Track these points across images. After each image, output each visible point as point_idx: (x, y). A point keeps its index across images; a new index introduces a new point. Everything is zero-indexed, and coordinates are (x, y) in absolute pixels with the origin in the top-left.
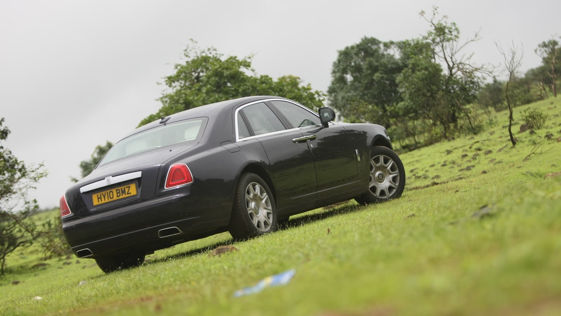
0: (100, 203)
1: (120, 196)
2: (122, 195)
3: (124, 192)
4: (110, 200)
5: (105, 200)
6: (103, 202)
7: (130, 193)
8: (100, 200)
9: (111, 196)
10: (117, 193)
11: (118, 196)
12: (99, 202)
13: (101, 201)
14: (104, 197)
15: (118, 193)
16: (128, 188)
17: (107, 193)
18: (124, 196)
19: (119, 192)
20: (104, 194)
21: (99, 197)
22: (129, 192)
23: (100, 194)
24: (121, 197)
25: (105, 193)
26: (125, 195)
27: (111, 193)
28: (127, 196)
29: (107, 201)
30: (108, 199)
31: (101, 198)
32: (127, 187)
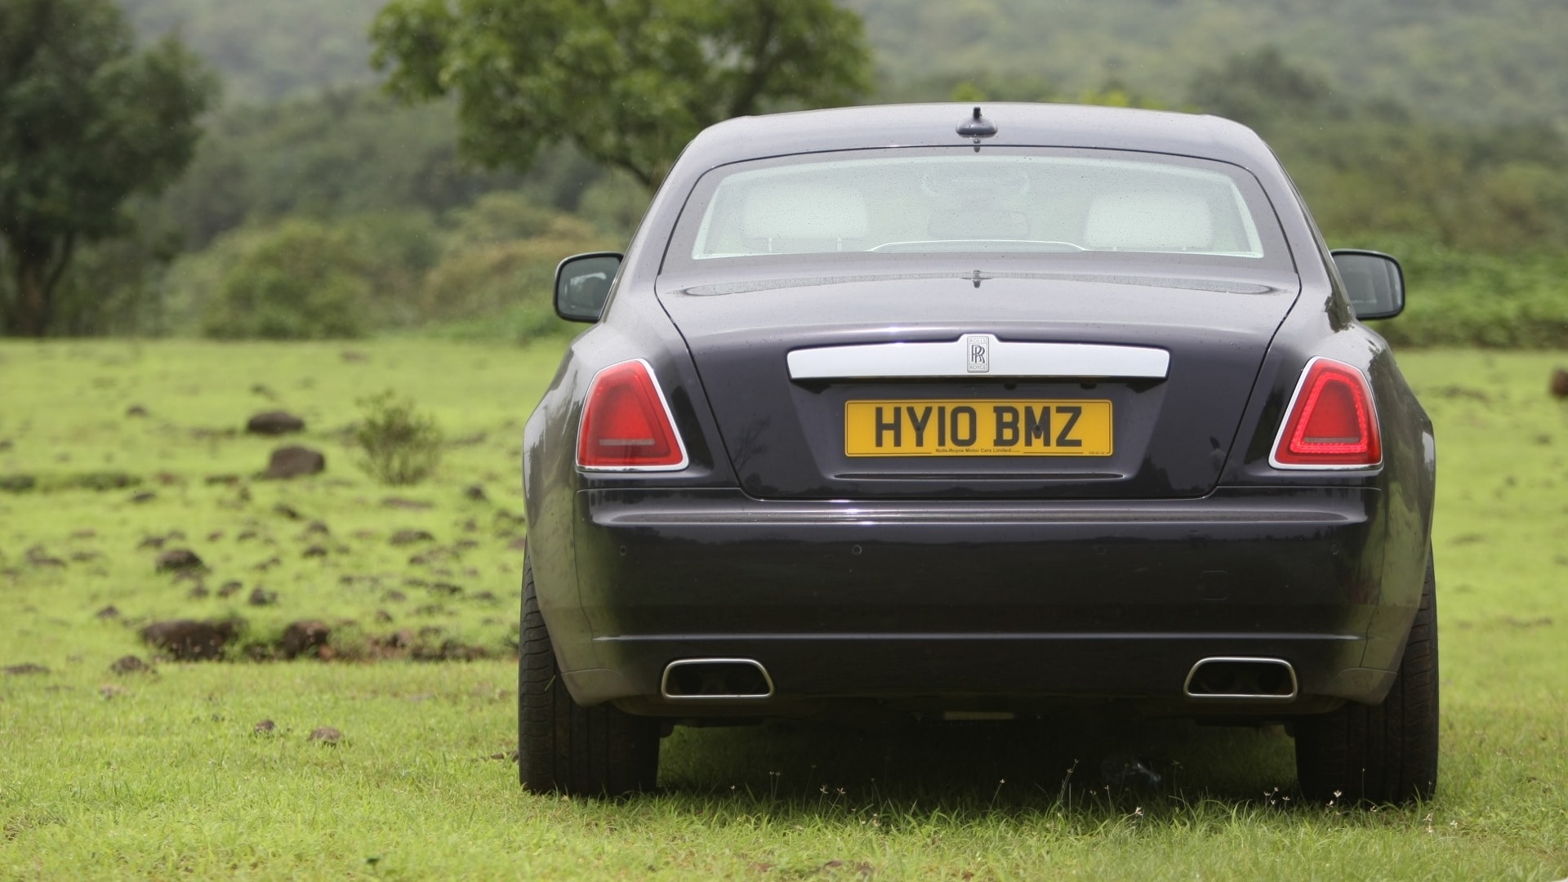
0: (888, 449)
1: (1013, 441)
2: (1028, 443)
3: (1039, 428)
4: (950, 449)
5: (920, 443)
6: (909, 447)
7: (1078, 443)
8: (888, 436)
9: (963, 434)
10: (1001, 426)
11: (999, 441)
12: (879, 443)
13: (898, 443)
14: (919, 428)
15: (1008, 425)
16: (1067, 417)
17: (942, 411)
18: (1038, 448)
19: (1013, 425)
20: (919, 414)
21: (888, 418)
22: (1070, 436)
23: (897, 411)
24: (1020, 449)
25: (928, 411)
26: (1047, 443)
27: (964, 420)
28: (1054, 450)
29: (931, 447)
30: (942, 442)
31: (896, 427)
32: (1060, 410)
